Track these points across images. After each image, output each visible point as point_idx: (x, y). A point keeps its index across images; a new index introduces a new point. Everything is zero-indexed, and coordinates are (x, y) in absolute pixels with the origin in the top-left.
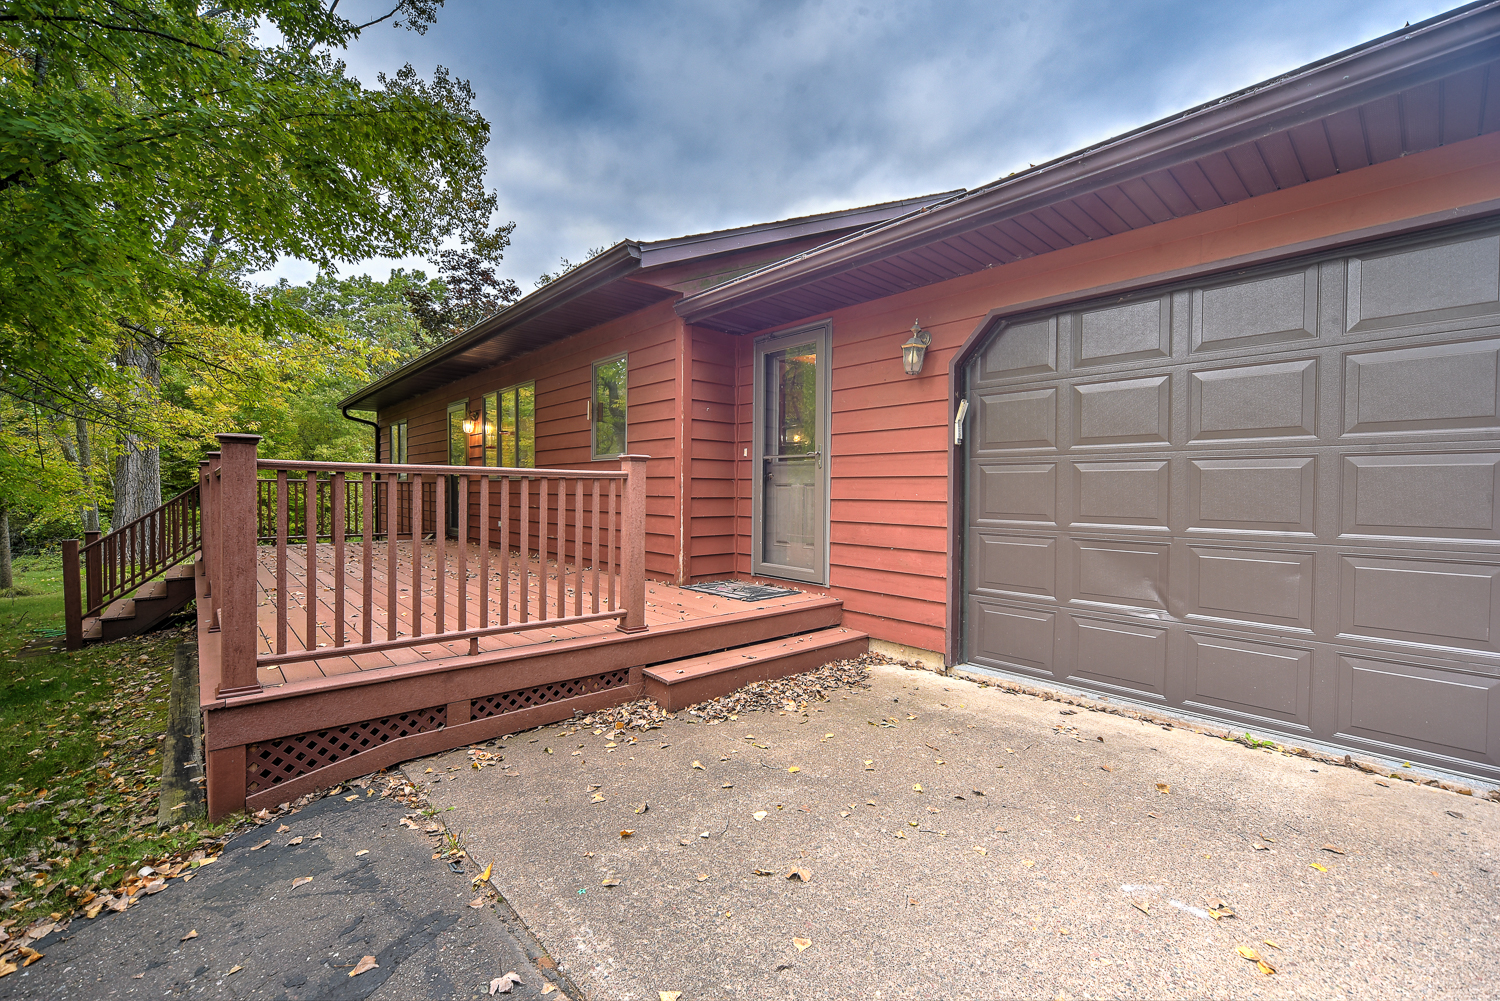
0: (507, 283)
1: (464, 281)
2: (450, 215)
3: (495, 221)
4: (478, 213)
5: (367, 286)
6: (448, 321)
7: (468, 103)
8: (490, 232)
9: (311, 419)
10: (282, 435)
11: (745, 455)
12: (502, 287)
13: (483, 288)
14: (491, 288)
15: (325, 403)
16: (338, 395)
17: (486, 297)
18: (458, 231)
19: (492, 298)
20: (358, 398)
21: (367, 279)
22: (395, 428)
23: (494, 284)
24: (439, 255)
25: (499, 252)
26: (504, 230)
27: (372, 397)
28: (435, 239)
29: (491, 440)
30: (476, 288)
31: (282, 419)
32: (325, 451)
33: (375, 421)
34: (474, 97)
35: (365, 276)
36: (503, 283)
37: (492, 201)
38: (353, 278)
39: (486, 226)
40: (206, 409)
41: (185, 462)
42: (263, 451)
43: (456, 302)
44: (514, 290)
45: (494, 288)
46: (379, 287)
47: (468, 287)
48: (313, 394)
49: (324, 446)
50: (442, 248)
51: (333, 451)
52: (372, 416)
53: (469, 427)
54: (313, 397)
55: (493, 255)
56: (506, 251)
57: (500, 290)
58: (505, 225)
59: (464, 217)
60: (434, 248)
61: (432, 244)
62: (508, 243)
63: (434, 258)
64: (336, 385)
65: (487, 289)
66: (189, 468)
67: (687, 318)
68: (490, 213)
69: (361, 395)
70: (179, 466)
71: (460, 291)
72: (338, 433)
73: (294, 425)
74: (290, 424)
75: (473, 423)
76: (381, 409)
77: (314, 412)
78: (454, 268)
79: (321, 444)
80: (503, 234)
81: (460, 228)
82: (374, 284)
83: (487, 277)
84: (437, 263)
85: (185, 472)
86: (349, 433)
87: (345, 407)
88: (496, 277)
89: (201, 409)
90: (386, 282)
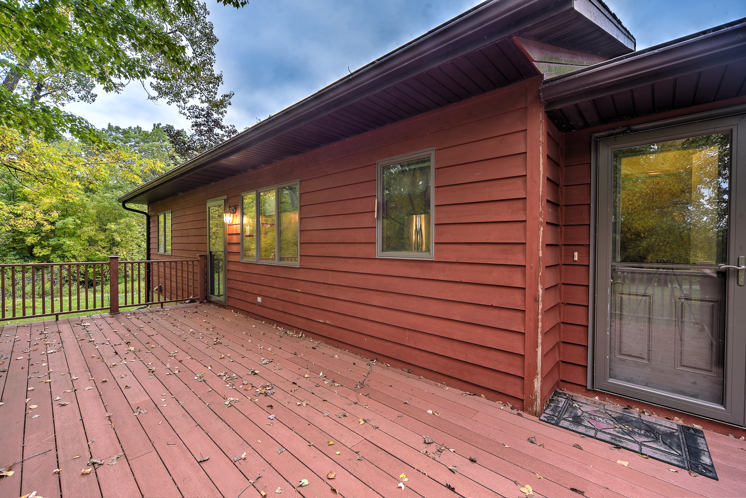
0: (230, 127)
1: (203, 125)
2: (193, 85)
3: (221, 92)
4: (211, 85)
5: (139, 133)
6: (193, 149)
7: (205, 17)
8: (218, 97)
9: (105, 208)
10: (86, 217)
11: (576, 259)
12: (227, 129)
13: (215, 130)
14: (220, 130)
15: (113, 198)
16: (121, 194)
17: (216, 135)
18: (198, 96)
19: (220, 136)
20: (133, 195)
21: (139, 128)
22: (161, 218)
23: (222, 127)
24: (186, 109)
25: (224, 109)
26: (227, 96)
27: (145, 195)
28: (184, 100)
29: (248, 230)
30: (211, 130)
31: (85, 207)
32: (113, 226)
33: (147, 212)
34: (208, 14)
35: (138, 127)
36: (228, 127)
37: (219, 78)
38: (130, 128)
39: (216, 94)
40: (36, 201)
41: (21, 233)
42: (73, 227)
43: (198, 137)
44: (235, 131)
45: (222, 130)
46: (146, 133)
47: (206, 129)
48: (106, 193)
49: (112, 223)
50: (188, 105)
51: (118, 227)
52: (145, 208)
53: (228, 218)
54: (106, 195)
55: (221, 110)
56: (229, 109)
57: (226, 132)
58: (228, 93)
59: (202, 87)
60: (183, 105)
61: (182, 102)
62: (230, 104)
63: (183, 111)
64: (120, 188)
65: (217, 131)
66: (24, 237)
67: (549, 103)
68: (218, 86)
69: (136, 193)
70: (17, 235)
71: (201, 131)
72: (121, 216)
73: (93, 212)
74: (91, 211)
75: (232, 215)
76: (150, 204)
77: (106, 204)
78: (196, 117)
79: (111, 222)
80: (226, 99)
81: (199, 94)
82: (144, 132)
83: (217, 123)
84: (184, 114)
85: (22, 239)
86: (128, 216)
87: (124, 202)
88: (223, 124)
89: (33, 201)
90: (150, 131)
